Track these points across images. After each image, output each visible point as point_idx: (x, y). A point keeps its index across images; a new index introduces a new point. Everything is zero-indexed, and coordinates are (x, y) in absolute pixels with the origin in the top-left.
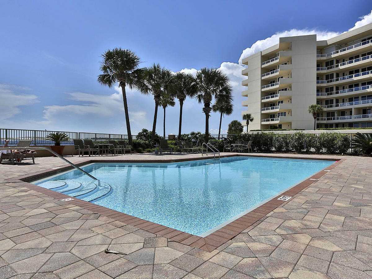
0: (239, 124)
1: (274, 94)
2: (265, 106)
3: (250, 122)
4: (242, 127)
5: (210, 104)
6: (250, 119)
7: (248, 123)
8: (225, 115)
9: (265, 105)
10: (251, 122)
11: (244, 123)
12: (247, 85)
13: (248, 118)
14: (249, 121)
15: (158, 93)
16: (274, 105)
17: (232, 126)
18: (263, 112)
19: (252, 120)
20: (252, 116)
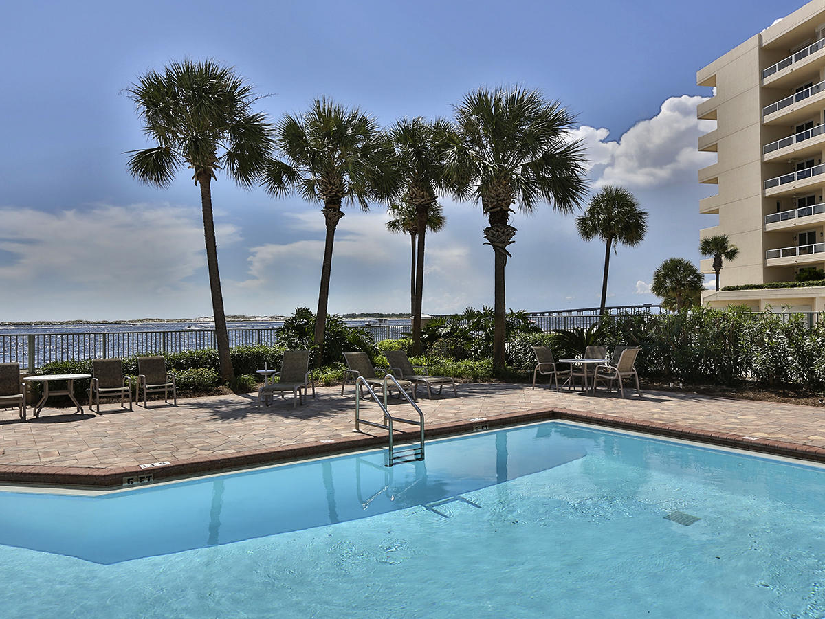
0: (690, 270)
1: (811, 164)
2: (776, 206)
3: (725, 262)
4: (700, 277)
5: (508, 215)
6: (724, 253)
7: (718, 266)
8: (619, 245)
9: (778, 204)
10: (728, 260)
11: (704, 264)
12: (713, 148)
13: (718, 249)
14: (723, 257)
15: (330, 192)
16: (812, 201)
17: (666, 276)
18: (771, 227)
19: (731, 255)
20: (732, 242)
